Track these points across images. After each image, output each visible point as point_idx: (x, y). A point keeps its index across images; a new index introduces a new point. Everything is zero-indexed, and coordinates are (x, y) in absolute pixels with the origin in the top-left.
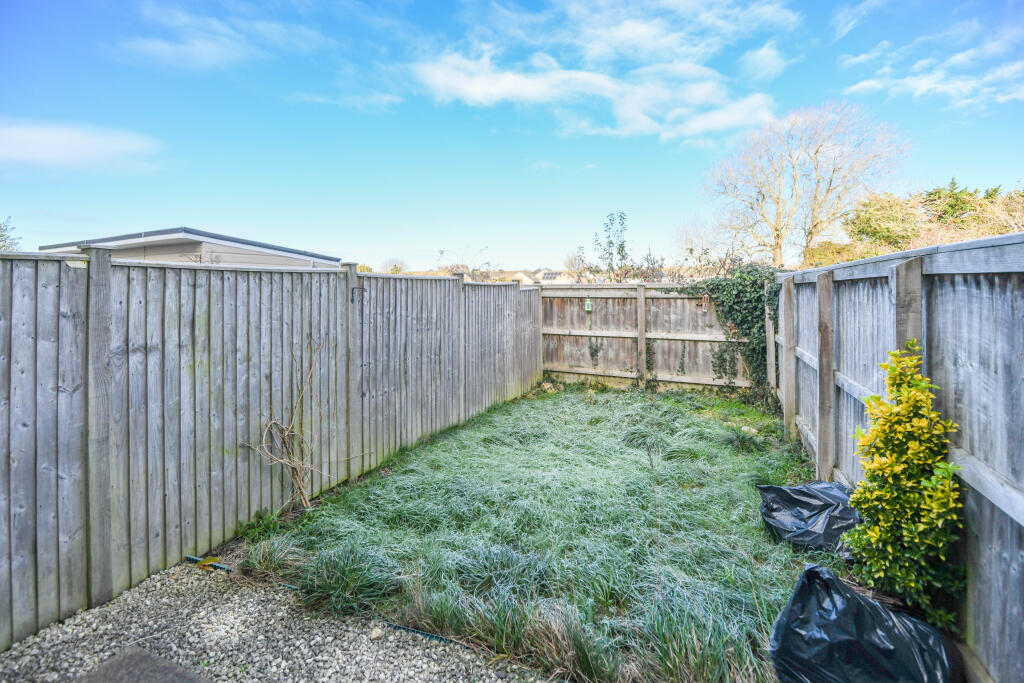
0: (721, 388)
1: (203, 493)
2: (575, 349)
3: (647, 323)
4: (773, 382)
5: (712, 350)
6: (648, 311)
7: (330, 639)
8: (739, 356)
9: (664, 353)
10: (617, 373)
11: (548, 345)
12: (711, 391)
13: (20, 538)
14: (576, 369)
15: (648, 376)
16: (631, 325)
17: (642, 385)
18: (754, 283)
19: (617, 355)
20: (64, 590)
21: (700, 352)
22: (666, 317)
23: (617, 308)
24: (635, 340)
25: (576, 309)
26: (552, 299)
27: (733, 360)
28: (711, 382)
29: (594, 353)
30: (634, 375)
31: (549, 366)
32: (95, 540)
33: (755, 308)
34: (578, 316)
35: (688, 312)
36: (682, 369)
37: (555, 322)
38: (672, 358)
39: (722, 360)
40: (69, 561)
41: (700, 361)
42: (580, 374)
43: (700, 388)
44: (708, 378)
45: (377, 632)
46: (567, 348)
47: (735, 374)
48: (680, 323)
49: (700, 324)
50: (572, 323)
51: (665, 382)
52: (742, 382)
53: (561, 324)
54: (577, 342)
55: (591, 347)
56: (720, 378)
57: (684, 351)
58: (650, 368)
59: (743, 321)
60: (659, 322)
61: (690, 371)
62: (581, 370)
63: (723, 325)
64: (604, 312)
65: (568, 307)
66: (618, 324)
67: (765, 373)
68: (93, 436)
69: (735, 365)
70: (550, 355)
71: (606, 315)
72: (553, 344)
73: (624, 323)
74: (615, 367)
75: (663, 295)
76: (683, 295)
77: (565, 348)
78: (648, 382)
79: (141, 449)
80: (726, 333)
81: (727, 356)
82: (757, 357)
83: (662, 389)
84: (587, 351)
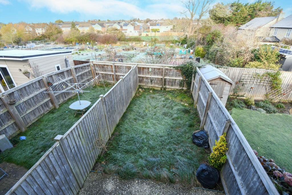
0: (180, 89)
1: (90, 161)
2: (146, 80)
3: (165, 75)
4: (192, 90)
5: (179, 81)
6: (165, 72)
7: (130, 185)
8: (185, 83)
9: (168, 82)
10: (157, 86)
11: (140, 79)
12: (178, 90)
13: (68, 190)
14: (147, 85)
15: (164, 87)
16: (161, 75)
17: (163, 89)
18: (191, 68)
19: (157, 82)
20: (76, 190)
21: (176, 82)
22: (169, 73)
23: (157, 71)
24: (162, 79)
25: (147, 70)
26: (140, 68)
27: (184, 84)
28: (178, 88)
29: (151, 81)
30: (161, 86)
31: (140, 84)
32: (78, 181)
33: (190, 73)
34: (147, 72)
35: (175, 72)
36: (172, 85)
37: (141, 73)
38: (170, 83)
39: (181, 83)
40: (76, 186)
41: (176, 84)
42: (148, 86)
43: (176, 89)
44: (178, 87)
45: (137, 182)
46: (145, 80)
47: (183, 87)
48: (172, 75)
49: (177, 75)
50: (146, 74)
51: (168, 88)
52: (185, 88)
53: (143, 74)
54: (147, 78)
55: (151, 80)
56: (180, 87)
57: (173, 81)
58: (165, 85)
59: (187, 76)
60: (168, 74)
61: (174, 85)
62: (148, 85)
63: (182, 76)
64: (154, 72)
65: (145, 70)
66: (158, 75)
67: (190, 87)
68: (72, 168)
69: (184, 85)
70: (140, 81)
71: (155, 72)
72: (141, 79)
73: (159, 74)
74: (157, 84)
75: (169, 68)
76: (174, 69)
77: (144, 80)
78: (164, 88)
79: (79, 163)
80: (183, 78)
81: (182, 83)
82: (189, 84)
83: (167, 90)
84: (150, 81)
